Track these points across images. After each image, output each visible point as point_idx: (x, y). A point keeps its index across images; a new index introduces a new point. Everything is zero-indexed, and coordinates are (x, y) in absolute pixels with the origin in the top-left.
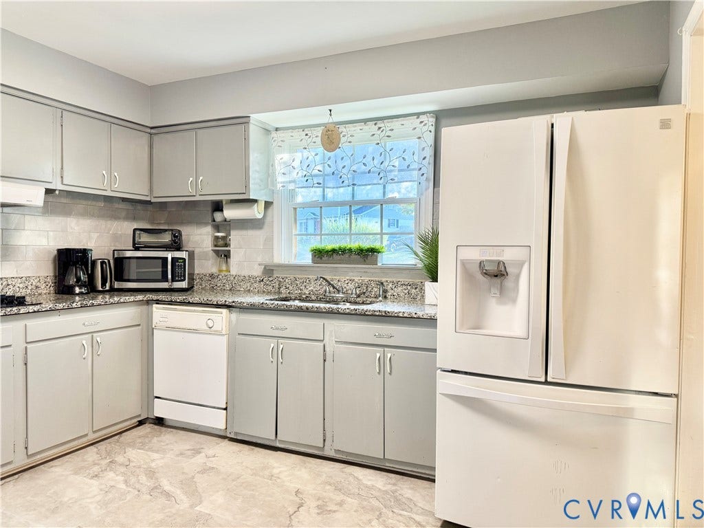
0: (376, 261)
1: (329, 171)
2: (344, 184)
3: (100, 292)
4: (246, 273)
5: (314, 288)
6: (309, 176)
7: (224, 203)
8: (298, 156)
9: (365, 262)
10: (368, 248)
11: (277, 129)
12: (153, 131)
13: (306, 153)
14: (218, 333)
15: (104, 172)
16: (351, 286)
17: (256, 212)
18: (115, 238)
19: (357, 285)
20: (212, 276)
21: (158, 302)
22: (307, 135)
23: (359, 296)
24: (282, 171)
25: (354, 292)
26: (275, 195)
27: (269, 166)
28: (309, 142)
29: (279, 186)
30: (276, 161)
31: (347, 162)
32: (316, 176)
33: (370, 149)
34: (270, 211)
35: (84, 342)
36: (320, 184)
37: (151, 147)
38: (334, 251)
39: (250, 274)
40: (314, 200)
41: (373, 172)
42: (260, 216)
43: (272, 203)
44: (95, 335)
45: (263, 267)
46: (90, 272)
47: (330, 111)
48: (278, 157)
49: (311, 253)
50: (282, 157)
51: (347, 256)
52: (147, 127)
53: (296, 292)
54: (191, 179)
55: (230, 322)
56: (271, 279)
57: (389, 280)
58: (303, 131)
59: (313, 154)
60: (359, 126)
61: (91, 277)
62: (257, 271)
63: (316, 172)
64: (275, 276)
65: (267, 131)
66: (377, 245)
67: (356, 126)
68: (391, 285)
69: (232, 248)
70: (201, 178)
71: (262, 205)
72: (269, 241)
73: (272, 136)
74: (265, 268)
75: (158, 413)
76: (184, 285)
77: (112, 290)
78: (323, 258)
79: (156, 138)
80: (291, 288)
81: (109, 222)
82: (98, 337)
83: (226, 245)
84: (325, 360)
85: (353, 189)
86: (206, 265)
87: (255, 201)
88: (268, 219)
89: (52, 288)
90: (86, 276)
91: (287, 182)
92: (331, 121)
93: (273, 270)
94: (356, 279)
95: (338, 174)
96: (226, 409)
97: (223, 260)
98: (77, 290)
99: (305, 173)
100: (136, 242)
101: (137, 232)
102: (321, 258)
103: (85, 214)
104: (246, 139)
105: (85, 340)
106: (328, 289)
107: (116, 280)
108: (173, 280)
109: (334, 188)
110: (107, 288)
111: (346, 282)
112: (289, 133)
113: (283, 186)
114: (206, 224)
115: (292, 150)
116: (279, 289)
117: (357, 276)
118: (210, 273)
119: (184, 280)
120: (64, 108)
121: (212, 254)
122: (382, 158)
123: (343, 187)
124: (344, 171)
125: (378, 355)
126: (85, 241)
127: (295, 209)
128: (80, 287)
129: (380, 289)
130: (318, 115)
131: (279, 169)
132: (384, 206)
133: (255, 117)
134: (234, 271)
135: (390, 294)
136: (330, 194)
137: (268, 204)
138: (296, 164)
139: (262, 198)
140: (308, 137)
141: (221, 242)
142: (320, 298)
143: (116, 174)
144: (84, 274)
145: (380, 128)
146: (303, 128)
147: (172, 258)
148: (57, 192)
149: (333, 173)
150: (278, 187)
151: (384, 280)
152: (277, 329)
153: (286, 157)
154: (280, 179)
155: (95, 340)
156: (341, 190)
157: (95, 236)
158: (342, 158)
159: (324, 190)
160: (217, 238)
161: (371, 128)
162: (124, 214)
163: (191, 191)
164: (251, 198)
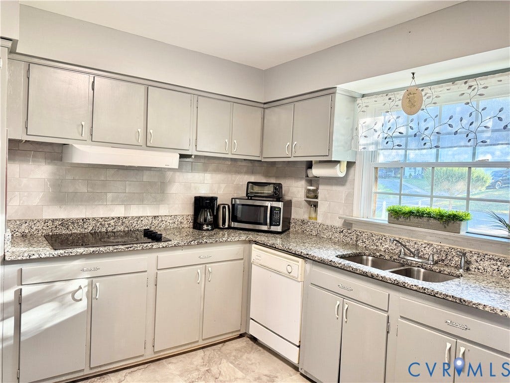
0: (460, 229)
1: (411, 132)
2: (426, 146)
3: (221, 228)
4: (329, 223)
5: (390, 246)
6: (389, 138)
7: (313, 163)
8: (381, 119)
9: (445, 229)
10: (450, 215)
11: (363, 96)
12: (266, 106)
13: (388, 116)
14: (294, 279)
15: (226, 140)
16: (429, 251)
17: (339, 171)
18: (238, 187)
19: (435, 250)
20: (303, 221)
21: (256, 243)
22: (390, 99)
23: (436, 263)
24: (364, 135)
25: (431, 258)
26: (358, 156)
27: (353, 130)
28: (391, 106)
29: (361, 147)
30: (360, 125)
31: (430, 124)
32: (396, 137)
33: (458, 109)
34: (352, 171)
35: (199, 271)
36: (401, 146)
37: (263, 118)
38: (411, 213)
39: (333, 224)
40: (395, 160)
41: (461, 133)
42: (342, 175)
43: (355, 162)
44: (207, 265)
45: (343, 220)
46: (215, 214)
47: (413, 74)
48: (361, 121)
49: (387, 213)
50: (365, 121)
51: (425, 219)
52: (261, 103)
53: (372, 247)
54: (288, 144)
55: (305, 271)
56: (349, 231)
57: (474, 250)
58: (387, 95)
59: (395, 117)
60: (445, 86)
61: (216, 218)
62: (338, 223)
63: (397, 134)
64: (354, 229)
65: (353, 99)
66: (460, 212)
67: (442, 87)
68: (475, 257)
69: (319, 200)
70: (295, 143)
71: (344, 166)
72: (350, 196)
73: (358, 102)
74: (345, 221)
75: (252, 332)
76: (279, 229)
77: (230, 228)
78: (400, 220)
79: (267, 111)
80: (367, 242)
81: (234, 176)
82: (210, 267)
83: (316, 197)
84: (388, 332)
85: (438, 151)
86: (299, 213)
87: (338, 162)
88: (350, 177)
89: (191, 224)
90: (212, 217)
91: (367, 144)
92: (413, 84)
93: (352, 224)
94: (435, 244)
95: (420, 136)
96: (299, 347)
97: (313, 209)
98: (205, 227)
99: (386, 135)
100: (249, 192)
101: (250, 185)
102: (398, 219)
103: (217, 170)
104: (332, 108)
105: (199, 269)
106: (403, 251)
107: (233, 221)
108: (271, 225)
109: (415, 149)
110: (226, 226)
111: (424, 246)
112: (373, 99)
113: (364, 148)
114: (301, 179)
115: (376, 114)
116: (357, 241)
117: (436, 241)
118: (302, 218)
119: (279, 225)
120: (198, 94)
121: (304, 203)
122: (473, 118)
123: (424, 149)
124: (427, 132)
125: (449, 346)
126: (216, 190)
127: (376, 168)
128: (207, 225)
129: (461, 259)
130: (402, 79)
131: (361, 132)
132: (473, 169)
133: (341, 87)
134: (320, 220)
135: (474, 266)
136: (413, 155)
137: (350, 165)
138: (378, 127)
139: (345, 158)
140: (391, 100)
141: (312, 195)
142: (394, 259)
143: (235, 141)
144: (210, 215)
145: (470, 87)
146: (386, 93)
147: (271, 207)
148: (193, 157)
149: (415, 135)
150: (360, 149)
151: (467, 249)
152: (344, 288)
153: (368, 120)
154: (362, 141)
155: (207, 270)
156: (424, 151)
157: (223, 186)
158: (425, 120)
159: (406, 152)
160: (309, 190)
161: (461, 87)
162: (245, 169)
163: (287, 153)
164: (333, 160)
